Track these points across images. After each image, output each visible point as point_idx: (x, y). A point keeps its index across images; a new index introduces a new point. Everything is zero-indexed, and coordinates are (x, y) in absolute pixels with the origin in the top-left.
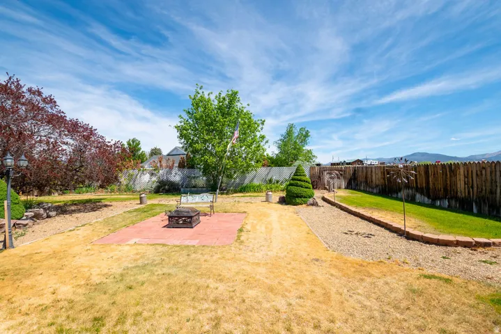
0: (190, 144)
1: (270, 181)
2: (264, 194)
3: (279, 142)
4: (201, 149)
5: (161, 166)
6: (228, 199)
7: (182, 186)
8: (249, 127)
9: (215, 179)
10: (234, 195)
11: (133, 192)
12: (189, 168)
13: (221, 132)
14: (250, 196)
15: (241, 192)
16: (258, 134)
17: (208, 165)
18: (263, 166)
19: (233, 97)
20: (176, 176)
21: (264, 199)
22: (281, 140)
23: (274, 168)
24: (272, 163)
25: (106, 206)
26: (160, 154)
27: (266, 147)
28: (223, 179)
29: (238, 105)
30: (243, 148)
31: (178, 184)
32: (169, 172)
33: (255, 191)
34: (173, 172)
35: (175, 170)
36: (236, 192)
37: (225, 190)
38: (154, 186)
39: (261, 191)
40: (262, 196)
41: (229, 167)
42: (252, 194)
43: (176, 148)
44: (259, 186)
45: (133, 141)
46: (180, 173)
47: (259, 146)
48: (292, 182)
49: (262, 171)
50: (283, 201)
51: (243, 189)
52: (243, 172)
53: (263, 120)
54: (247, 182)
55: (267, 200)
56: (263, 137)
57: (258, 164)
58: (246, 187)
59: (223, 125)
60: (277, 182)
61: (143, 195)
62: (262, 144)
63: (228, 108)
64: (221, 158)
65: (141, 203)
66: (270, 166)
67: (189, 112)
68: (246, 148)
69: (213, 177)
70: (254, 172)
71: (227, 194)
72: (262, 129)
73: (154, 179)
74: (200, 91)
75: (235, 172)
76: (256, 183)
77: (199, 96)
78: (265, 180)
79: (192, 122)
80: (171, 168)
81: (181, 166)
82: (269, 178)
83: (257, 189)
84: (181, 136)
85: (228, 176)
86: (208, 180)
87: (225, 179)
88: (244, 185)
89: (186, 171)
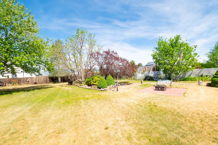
0: (157, 61)
1: (202, 76)
2: (197, 82)
3: (209, 54)
4: (163, 63)
5: (145, 70)
6: (177, 84)
7: (154, 78)
8: (187, 50)
9: (170, 74)
10: (180, 82)
11: (136, 80)
12: (157, 71)
13: (172, 54)
14: (189, 82)
15: (183, 81)
16: (192, 53)
17: (166, 69)
18: (197, 68)
19: (178, 38)
20: (152, 74)
21: (198, 84)
22: (210, 52)
23: (204, 69)
24: (203, 67)
25: (131, 84)
26: (142, 65)
27: (198, 59)
28: (173, 75)
29: (180, 41)
30: (184, 61)
31: (153, 77)
32: (149, 73)
33: (192, 81)
34: (150, 73)
35: (151, 71)
36: (180, 81)
37: (175, 80)
38: (143, 78)
39: (195, 80)
40: (197, 83)
41: (177, 69)
42: (190, 82)
43: (149, 63)
44: (194, 78)
45: (132, 61)
46: (153, 73)
47: (193, 59)
48: (215, 76)
49: (196, 71)
50: (209, 85)
51: (184, 79)
52: (184, 71)
53: (196, 45)
54: (186, 76)
55: (199, 84)
56: (196, 54)
57: (193, 68)
58: (187, 78)
59: (173, 52)
60: (207, 76)
61: (142, 81)
62: (195, 58)
63: (175, 43)
64: (172, 66)
65: (141, 83)
66: (201, 68)
67: (157, 48)
68: (185, 61)
69: (168, 74)
70: (191, 72)
71: (176, 81)
72: (195, 50)
73: (143, 75)
74: (161, 39)
75: (180, 72)
76: (192, 76)
77: (161, 41)
78: (198, 75)
79: (158, 52)
80: (149, 71)
81: (154, 70)
82: (201, 74)
83: (193, 80)
84: (154, 58)
85: (176, 74)
86: (166, 76)
87: (174, 75)
88: (185, 78)
89: (156, 72)
